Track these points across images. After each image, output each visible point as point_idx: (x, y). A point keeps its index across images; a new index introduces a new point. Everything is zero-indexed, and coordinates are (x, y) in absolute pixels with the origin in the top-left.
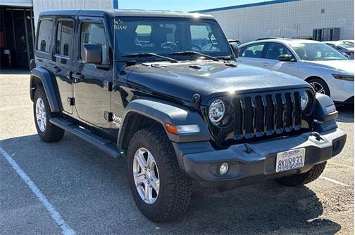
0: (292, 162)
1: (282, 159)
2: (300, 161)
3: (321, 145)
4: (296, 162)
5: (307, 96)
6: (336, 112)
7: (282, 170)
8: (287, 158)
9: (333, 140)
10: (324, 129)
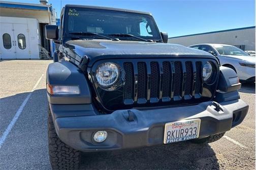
0: (185, 134)
1: (171, 130)
2: (194, 133)
3: (220, 116)
4: (189, 133)
5: (211, 67)
6: (240, 84)
7: (172, 141)
8: (178, 129)
9: (234, 111)
10: (226, 99)
